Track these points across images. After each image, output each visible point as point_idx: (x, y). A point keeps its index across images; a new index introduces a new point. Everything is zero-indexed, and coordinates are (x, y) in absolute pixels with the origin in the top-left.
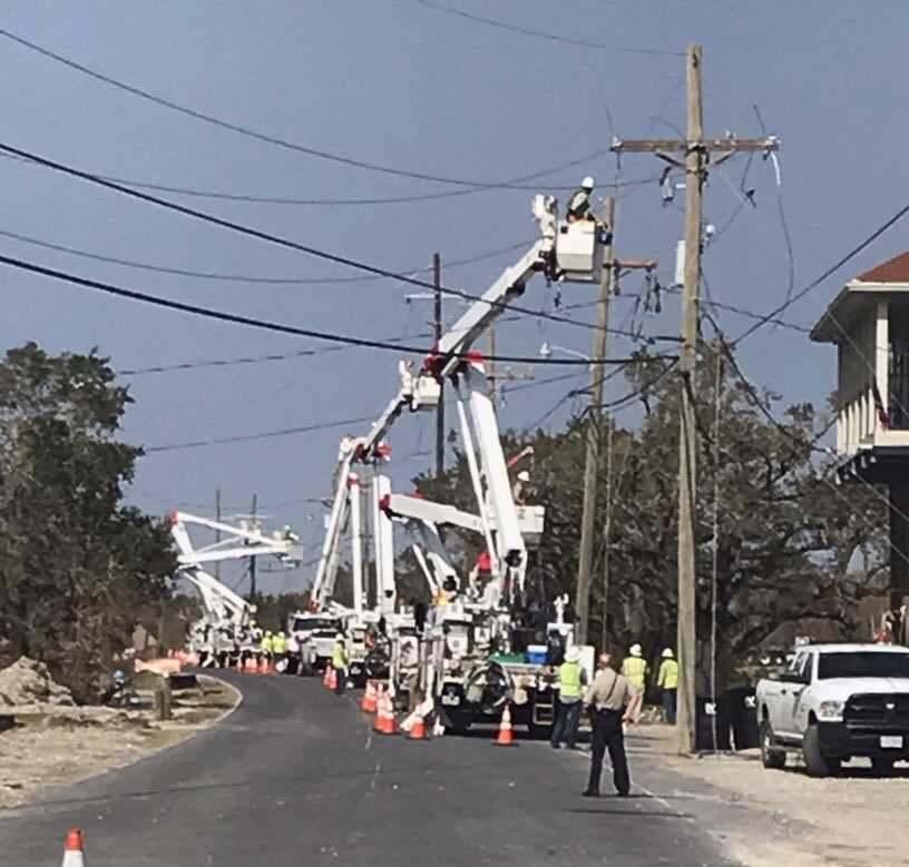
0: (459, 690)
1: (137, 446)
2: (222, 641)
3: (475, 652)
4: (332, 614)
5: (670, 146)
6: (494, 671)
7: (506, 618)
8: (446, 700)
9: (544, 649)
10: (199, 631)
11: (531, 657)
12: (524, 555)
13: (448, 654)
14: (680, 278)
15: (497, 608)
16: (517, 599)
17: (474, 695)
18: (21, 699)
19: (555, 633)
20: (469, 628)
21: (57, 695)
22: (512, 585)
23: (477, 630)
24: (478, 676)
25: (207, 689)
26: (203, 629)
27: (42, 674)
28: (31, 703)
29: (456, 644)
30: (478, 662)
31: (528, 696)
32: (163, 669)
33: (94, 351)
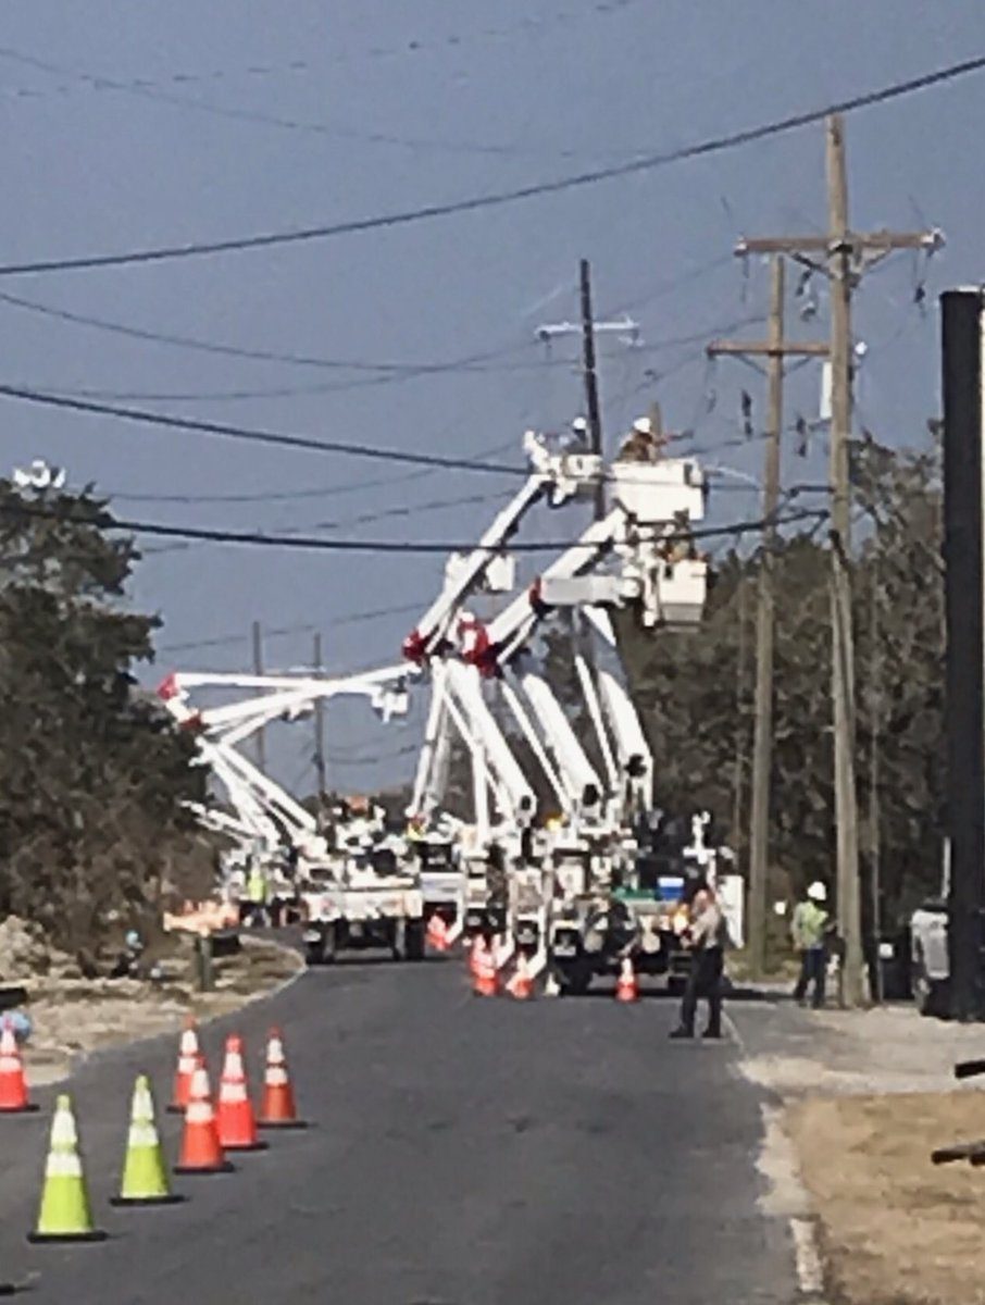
0: (575, 938)
1: (150, 614)
2: (274, 882)
3: (594, 889)
4: (444, 834)
5: (809, 244)
6: (617, 911)
7: (632, 844)
8: (559, 951)
9: (678, 882)
10: (236, 867)
11: (663, 894)
12: (648, 762)
13: (559, 892)
14: (826, 412)
15: (620, 832)
16: (643, 818)
17: (592, 943)
18: (13, 973)
19: (693, 861)
20: (584, 858)
21: (60, 964)
22: (635, 801)
23: (595, 861)
24: (597, 919)
25: (257, 954)
26: (243, 863)
27: (39, 939)
28: (27, 977)
29: (569, 878)
30: (597, 901)
31: (663, 942)
32: (200, 925)
33: (89, 489)
